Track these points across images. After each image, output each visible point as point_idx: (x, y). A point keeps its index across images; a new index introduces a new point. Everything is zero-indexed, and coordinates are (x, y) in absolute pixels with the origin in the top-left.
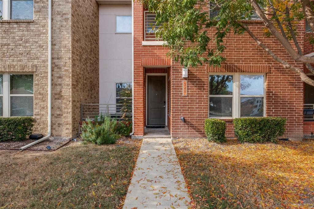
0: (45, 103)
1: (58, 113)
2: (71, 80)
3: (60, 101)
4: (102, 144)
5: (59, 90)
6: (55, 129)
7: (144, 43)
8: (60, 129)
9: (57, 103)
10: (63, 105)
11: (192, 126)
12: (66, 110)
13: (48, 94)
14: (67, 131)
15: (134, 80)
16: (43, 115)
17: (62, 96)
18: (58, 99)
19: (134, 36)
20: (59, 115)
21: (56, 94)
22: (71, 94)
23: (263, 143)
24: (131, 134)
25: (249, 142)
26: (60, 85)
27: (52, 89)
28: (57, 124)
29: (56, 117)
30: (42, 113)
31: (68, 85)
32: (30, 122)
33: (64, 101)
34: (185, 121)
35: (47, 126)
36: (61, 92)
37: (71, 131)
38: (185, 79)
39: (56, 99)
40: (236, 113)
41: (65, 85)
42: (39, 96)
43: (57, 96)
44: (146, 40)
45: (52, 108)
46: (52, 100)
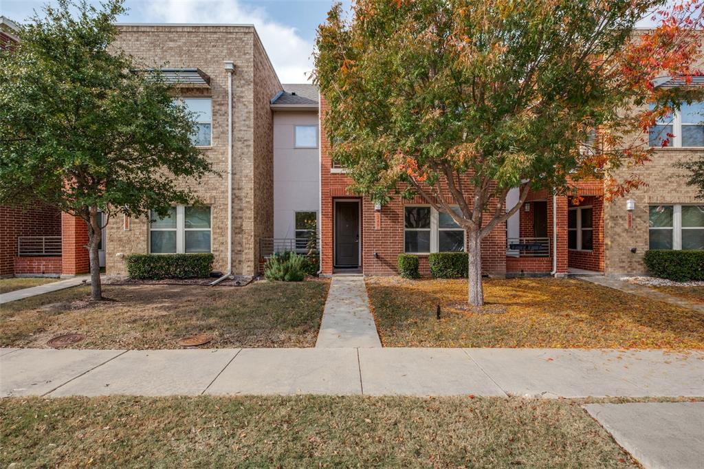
0: (224, 238)
1: (239, 249)
2: (253, 212)
3: (241, 236)
4: (290, 280)
5: (239, 223)
6: (235, 266)
7: (333, 171)
8: (240, 266)
9: (237, 238)
10: (244, 241)
11: (386, 263)
12: (247, 246)
13: (227, 228)
14: (249, 269)
15: (322, 212)
16: (222, 251)
17: (243, 230)
18: (239, 233)
19: (322, 162)
20: (240, 251)
21: (236, 228)
22: (253, 229)
23: (457, 278)
24: (318, 272)
25: (441, 277)
26: (241, 218)
27: (233, 223)
28: (237, 261)
29: (237, 254)
30: (221, 249)
31: (250, 218)
32: (210, 258)
33: (245, 236)
34: (377, 256)
35: (227, 264)
36: (242, 225)
37: (253, 269)
38: (378, 211)
39: (236, 233)
40: (434, 248)
41: (246, 218)
42: (218, 231)
43: (237, 231)
44: (336, 167)
45: (232, 243)
46: (232, 234)
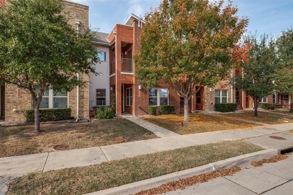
0: (75, 101)
1: (82, 106)
2: (89, 89)
3: (83, 100)
5: (82, 94)
6: (80, 114)
7: (122, 73)
8: (83, 113)
9: (81, 101)
10: (84, 102)
11: (143, 110)
12: (86, 104)
13: (77, 96)
14: (87, 114)
15: (117, 90)
16: (74, 107)
17: (84, 97)
18: (82, 99)
19: (117, 69)
20: (83, 106)
21: (81, 96)
22: (89, 96)
23: (168, 114)
24: (116, 115)
25: (163, 114)
26: (83, 92)
27: (79, 94)
28: (81, 111)
29: (81, 108)
30: (73, 106)
31: (87, 92)
32: (69, 110)
33: (85, 100)
34: (140, 108)
35: (76, 112)
36: (83, 95)
37: (89, 114)
38: (140, 90)
39: (81, 99)
40: (158, 104)
41: (85, 92)
42: (72, 97)
43: (81, 97)
44: (123, 72)
45: (79, 103)
46: (79, 99)
